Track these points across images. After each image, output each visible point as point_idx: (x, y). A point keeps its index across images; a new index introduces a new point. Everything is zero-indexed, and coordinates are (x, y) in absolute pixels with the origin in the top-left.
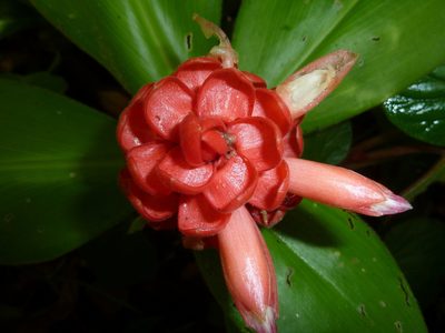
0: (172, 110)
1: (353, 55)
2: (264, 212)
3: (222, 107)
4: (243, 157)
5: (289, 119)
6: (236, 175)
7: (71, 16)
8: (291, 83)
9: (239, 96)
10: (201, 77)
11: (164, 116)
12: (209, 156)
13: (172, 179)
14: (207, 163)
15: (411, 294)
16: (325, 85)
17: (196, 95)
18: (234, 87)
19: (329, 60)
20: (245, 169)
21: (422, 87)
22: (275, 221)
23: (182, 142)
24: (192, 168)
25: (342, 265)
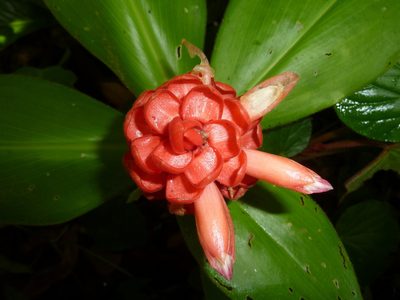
0: (164, 112)
1: (296, 76)
2: (231, 189)
3: (200, 112)
4: (214, 148)
5: (248, 121)
6: (208, 161)
7: (86, 29)
8: (251, 95)
9: (213, 103)
10: (186, 89)
11: (158, 116)
12: (189, 147)
13: (163, 163)
14: (188, 151)
15: (347, 258)
16: (276, 97)
17: (182, 101)
18: (210, 98)
19: (279, 79)
20: (215, 156)
21: (366, 93)
22: (239, 196)
23: (171, 137)
24: (177, 155)
25: (293, 233)
